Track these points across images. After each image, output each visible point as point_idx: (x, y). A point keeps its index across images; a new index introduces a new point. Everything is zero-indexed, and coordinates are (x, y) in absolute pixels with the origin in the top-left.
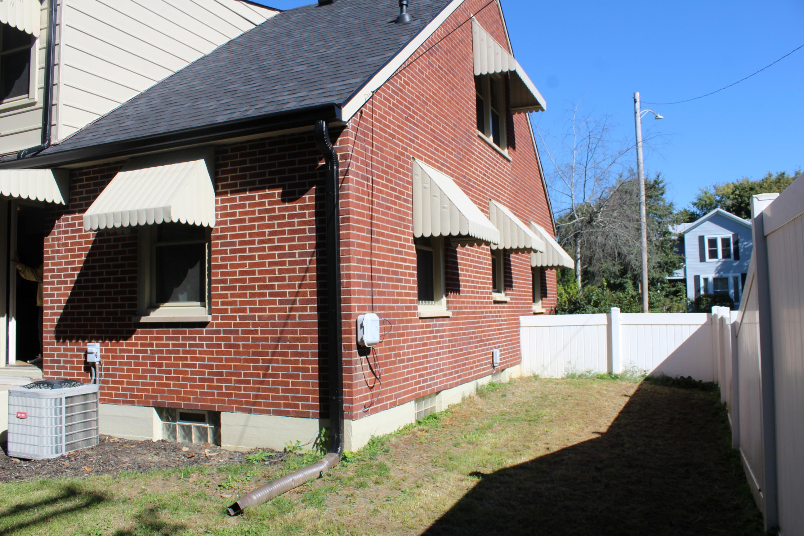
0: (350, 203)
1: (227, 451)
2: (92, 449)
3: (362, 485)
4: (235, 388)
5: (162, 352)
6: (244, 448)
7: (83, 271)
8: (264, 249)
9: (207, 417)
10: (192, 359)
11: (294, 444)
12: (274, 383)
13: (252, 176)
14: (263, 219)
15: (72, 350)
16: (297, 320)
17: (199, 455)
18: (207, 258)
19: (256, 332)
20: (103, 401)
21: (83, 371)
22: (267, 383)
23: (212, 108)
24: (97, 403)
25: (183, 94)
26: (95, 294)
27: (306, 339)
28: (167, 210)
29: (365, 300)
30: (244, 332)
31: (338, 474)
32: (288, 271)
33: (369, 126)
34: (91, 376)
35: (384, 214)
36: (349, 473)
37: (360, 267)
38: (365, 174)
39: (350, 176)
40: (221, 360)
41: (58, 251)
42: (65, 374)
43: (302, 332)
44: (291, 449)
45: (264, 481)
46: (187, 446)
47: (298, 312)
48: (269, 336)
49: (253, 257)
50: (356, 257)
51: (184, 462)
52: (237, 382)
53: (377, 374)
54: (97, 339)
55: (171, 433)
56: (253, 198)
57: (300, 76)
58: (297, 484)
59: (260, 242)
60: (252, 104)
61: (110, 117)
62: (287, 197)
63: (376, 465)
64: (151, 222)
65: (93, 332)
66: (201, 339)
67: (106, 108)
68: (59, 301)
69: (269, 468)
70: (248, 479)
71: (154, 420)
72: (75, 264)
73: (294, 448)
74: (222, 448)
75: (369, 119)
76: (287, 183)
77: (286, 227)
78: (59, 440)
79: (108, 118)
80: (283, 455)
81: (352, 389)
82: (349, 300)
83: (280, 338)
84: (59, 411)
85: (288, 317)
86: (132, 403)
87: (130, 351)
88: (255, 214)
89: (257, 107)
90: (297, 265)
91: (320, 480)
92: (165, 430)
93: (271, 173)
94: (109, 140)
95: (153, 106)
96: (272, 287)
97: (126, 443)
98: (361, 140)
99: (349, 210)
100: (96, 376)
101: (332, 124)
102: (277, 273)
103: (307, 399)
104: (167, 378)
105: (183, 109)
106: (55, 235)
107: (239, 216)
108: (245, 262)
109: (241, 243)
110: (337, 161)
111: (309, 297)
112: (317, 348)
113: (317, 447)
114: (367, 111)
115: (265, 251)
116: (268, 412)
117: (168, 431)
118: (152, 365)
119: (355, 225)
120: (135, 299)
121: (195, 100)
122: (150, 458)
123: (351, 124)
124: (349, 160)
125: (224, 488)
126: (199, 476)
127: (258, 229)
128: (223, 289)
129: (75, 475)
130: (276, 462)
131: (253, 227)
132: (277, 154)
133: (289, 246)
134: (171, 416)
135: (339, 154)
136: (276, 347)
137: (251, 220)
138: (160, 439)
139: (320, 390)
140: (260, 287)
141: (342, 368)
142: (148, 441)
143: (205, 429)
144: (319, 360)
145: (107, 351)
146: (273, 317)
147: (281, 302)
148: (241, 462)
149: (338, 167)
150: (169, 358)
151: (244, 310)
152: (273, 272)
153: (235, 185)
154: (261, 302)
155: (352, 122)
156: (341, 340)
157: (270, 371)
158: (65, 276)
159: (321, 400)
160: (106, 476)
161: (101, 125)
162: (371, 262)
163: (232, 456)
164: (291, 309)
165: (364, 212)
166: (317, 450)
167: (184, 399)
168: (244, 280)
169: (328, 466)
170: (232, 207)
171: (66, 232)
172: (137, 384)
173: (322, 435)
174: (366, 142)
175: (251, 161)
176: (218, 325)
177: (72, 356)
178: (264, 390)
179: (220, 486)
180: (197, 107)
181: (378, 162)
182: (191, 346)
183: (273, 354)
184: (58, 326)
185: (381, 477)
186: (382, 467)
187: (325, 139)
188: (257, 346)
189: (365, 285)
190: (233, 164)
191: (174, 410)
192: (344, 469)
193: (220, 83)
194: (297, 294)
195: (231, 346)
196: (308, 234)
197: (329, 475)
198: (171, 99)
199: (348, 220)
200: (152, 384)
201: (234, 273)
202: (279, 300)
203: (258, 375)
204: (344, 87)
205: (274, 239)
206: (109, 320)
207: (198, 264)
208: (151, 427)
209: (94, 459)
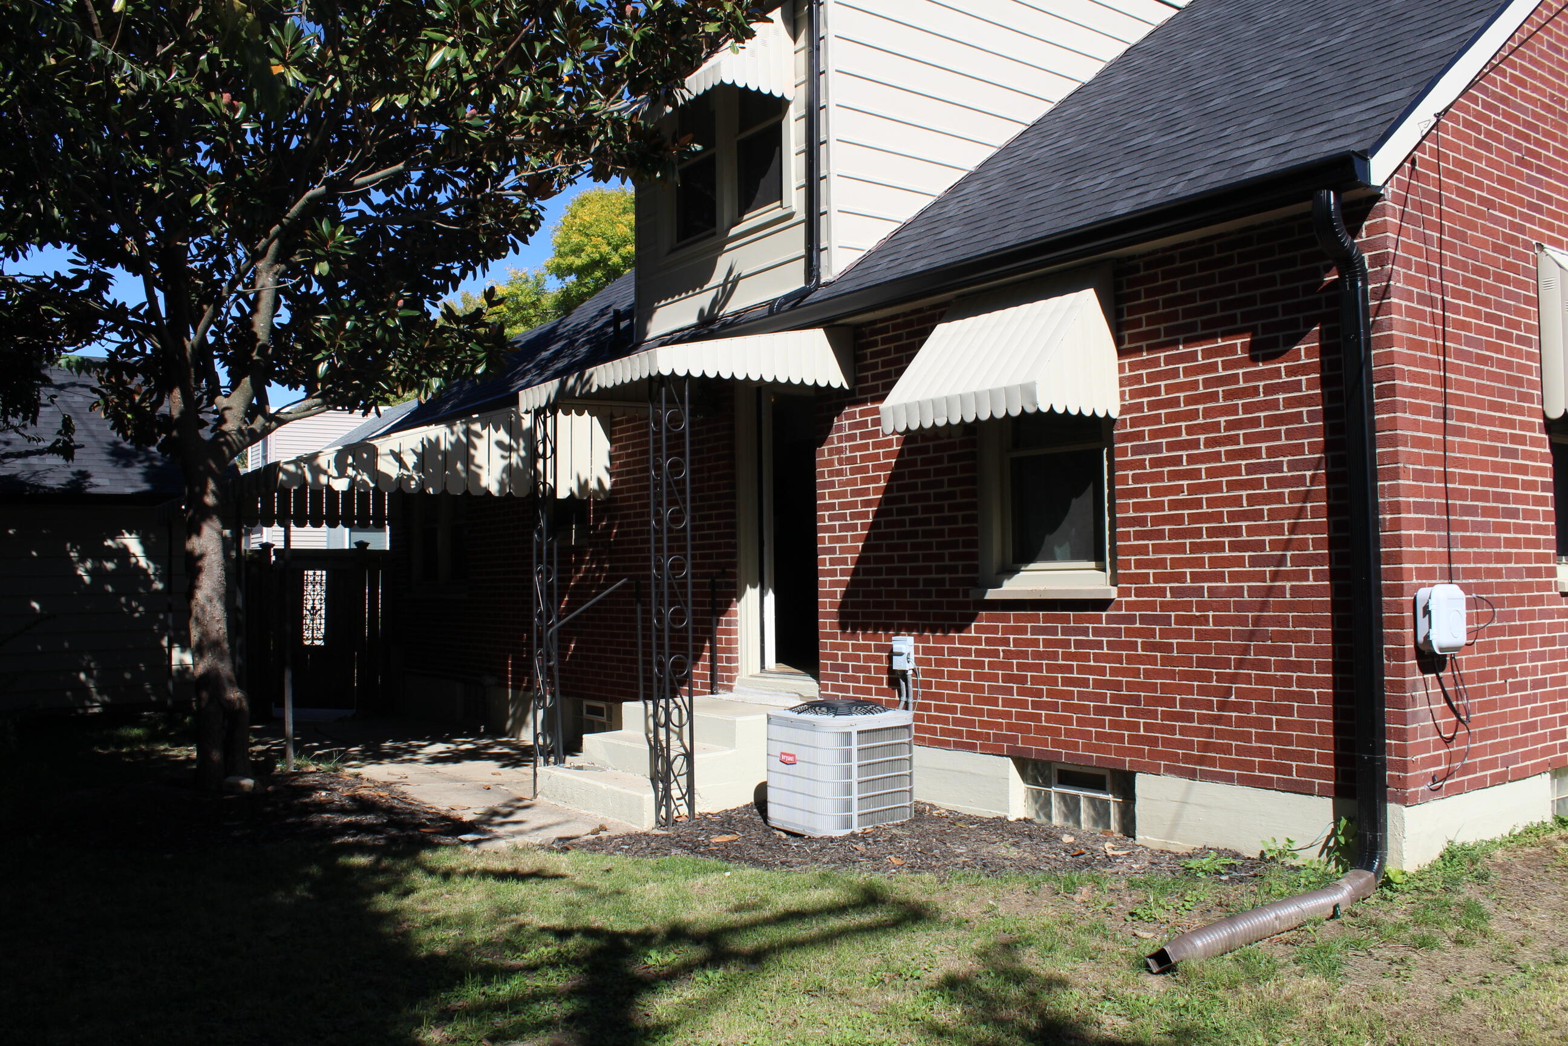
0: (1396, 355)
1: (1146, 848)
2: (902, 825)
3: (1424, 944)
4: (1163, 729)
5: (1025, 654)
6: (1180, 846)
7: (883, 507)
8: (1217, 457)
9: (1108, 779)
10: (1082, 669)
11: (1281, 844)
12: (1241, 721)
13: (1187, 313)
14: (1214, 397)
15: (867, 648)
16: (1288, 598)
17: (1093, 851)
18: (1106, 477)
19: (1205, 620)
20: (921, 741)
21: (885, 686)
22: (1228, 721)
23: (1103, 187)
24: (910, 744)
25: (1046, 165)
26: (904, 547)
27: (1306, 637)
28: (1028, 390)
29: (1433, 557)
30: (1180, 620)
31: (1371, 914)
32: (1267, 499)
33: (1431, 188)
34: (900, 695)
35: (1470, 372)
36: (1396, 914)
37: (1421, 487)
38: (1427, 292)
39: (1394, 300)
40: (1136, 673)
41: (840, 473)
42: (856, 690)
43: (1298, 621)
44: (1274, 854)
45: (1218, 913)
46: (1072, 834)
47: (1289, 580)
48: (1231, 628)
49: (1196, 474)
50: (1411, 467)
51: (1065, 863)
52: (1166, 716)
53: (1462, 711)
54: (909, 629)
55: (1042, 807)
56: (1193, 356)
57: (1275, 101)
58: (1286, 926)
59: (1209, 443)
60: (1180, 171)
61: (917, 224)
62: (1260, 351)
63: (1459, 905)
64: (1000, 414)
65: (900, 616)
66: (1097, 632)
67: (908, 208)
68: (844, 561)
69: (1230, 888)
70: (1188, 906)
71: (1011, 782)
72: (869, 495)
73: (1280, 853)
74: (1137, 842)
75: (1432, 174)
76: (1259, 323)
77: (1262, 411)
78: (848, 806)
79: (914, 225)
80: (1259, 865)
81: (1405, 741)
82: (1397, 558)
83: (1252, 632)
84: (848, 756)
85: (1269, 591)
86: (971, 747)
87: (968, 652)
88: (1197, 389)
89: (1191, 176)
90: (1287, 487)
91: (1333, 922)
92: (1030, 801)
93: (1225, 306)
94: (919, 266)
95: (991, 195)
96: (1237, 531)
97: (960, 820)
98: (1413, 220)
99: (1392, 370)
100: (907, 696)
101: (1349, 195)
102: (1245, 503)
103: (1309, 757)
104: (1035, 705)
105: (1047, 196)
106: (833, 443)
107: (1167, 394)
108: (1181, 482)
109: (1171, 447)
110: (1364, 270)
111: (1311, 551)
112: (1331, 654)
113: (1328, 855)
114: (1427, 157)
115: (1221, 461)
116: (1228, 779)
117: (1036, 802)
118: (1007, 678)
119: (1407, 400)
120: (974, 556)
121: (1068, 176)
122: (1003, 851)
123: (1390, 190)
124: (1390, 266)
125: (1140, 918)
126: (1093, 892)
127: (1204, 418)
128: (1139, 536)
129: (875, 870)
130: (1242, 877)
131: (1194, 414)
132: (1236, 266)
133: (1267, 448)
134: (1041, 776)
135: (1366, 255)
136: (1246, 650)
137: (1189, 400)
138: (1022, 817)
139: (1335, 740)
140: (1211, 532)
141: (1382, 698)
142: (999, 818)
143: (1106, 803)
144: (1334, 678)
145: (926, 651)
146: (1239, 592)
147: (1254, 562)
148: (1173, 872)
149: (1365, 283)
150: (1038, 668)
151: (1181, 577)
152: (1237, 501)
153: (1155, 334)
154: (1213, 562)
155: (1392, 186)
156: (1381, 639)
157: (1233, 698)
158: (854, 516)
159: (1338, 760)
160: (927, 876)
161: (902, 241)
162: (1445, 477)
163: (1157, 857)
164: (1275, 576)
165: (1427, 371)
166: (1329, 862)
167: (1066, 745)
168: (1179, 519)
169: (1351, 895)
170: (1151, 377)
171: (852, 438)
172: (980, 713)
173: (1340, 832)
174: (1426, 224)
175: (1185, 285)
176: (1130, 606)
177: (867, 659)
178: (1221, 734)
179: (1132, 914)
180: (1074, 188)
181: (1454, 263)
182: (1079, 644)
183: (1240, 664)
184: (842, 605)
185: (1468, 931)
186: (1470, 909)
187: (1336, 227)
188: (1207, 648)
189: (1432, 525)
190: (1149, 293)
191: (1048, 764)
192: (1386, 906)
193: (1116, 136)
194: (1287, 545)
195: (1155, 647)
196: (1307, 424)
197: (1355, 915)
198: (1024, 178)
199: (1392, 390)
200: (1008, 715)
201: (1160, 506)
202: (1250, 557)
203: (1209, 705)
204: (1373, 114)
205: (1238, 435)
206: (928, 594)
207: (1090, 488)
208: (1005, 794)
209: (906, 844)
